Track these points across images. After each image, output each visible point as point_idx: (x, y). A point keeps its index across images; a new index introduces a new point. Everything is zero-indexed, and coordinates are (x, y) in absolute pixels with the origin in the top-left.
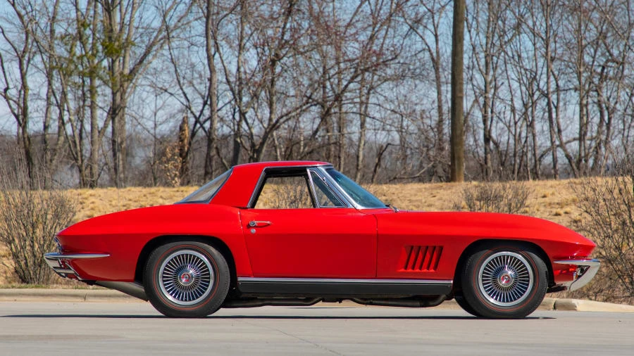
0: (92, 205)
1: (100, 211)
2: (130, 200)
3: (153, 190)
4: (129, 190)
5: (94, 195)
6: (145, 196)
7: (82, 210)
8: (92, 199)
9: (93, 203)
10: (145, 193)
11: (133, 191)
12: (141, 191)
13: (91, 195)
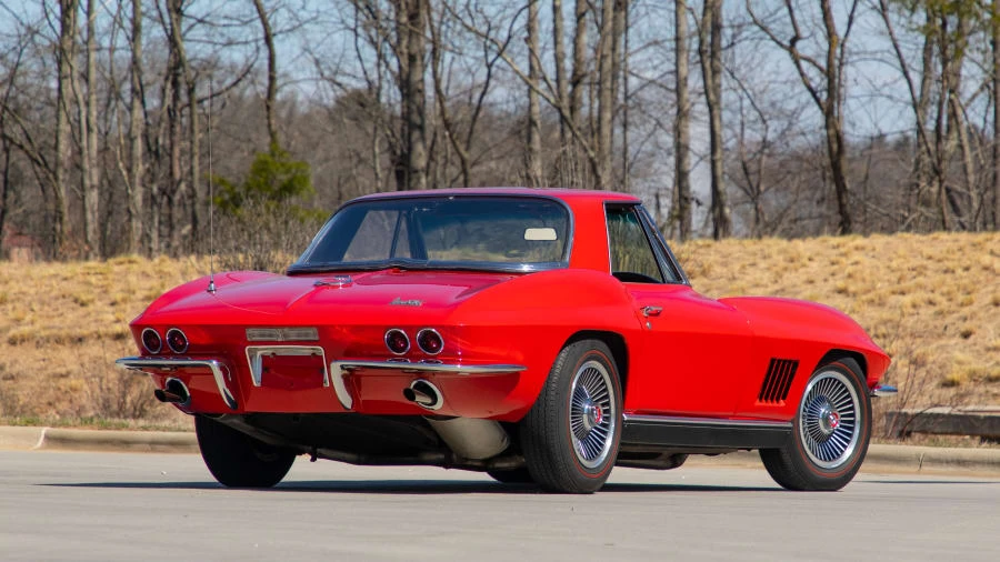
0: (850, 269)
1: (864, 280)
2: (930, 258)
3: (981, 237)
4: (935, 239)
5: (863, 248)
6: (960, 249)
7: (831, 278)
8: (856, 256)
9: (856, 263)
10: (962, 243)
11: (942, 241)
12: (956, 241)
13: (857, 248)
